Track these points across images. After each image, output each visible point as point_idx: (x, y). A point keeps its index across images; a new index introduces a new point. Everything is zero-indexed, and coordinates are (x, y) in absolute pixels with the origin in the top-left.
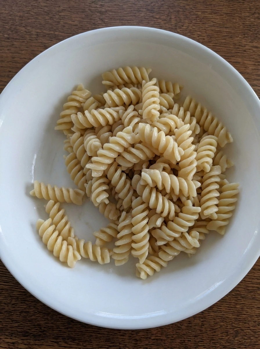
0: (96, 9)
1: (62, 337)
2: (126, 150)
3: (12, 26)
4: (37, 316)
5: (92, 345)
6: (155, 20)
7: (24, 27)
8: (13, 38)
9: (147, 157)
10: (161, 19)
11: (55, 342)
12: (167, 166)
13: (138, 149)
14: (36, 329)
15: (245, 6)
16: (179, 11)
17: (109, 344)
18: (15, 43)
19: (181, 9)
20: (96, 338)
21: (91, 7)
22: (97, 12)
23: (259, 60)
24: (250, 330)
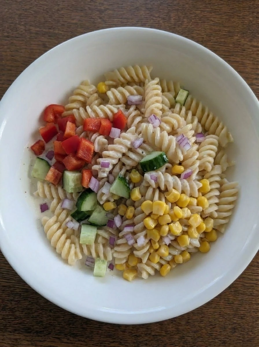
0: (95, 7)
1: (64, 333)
2: (130, 150)
3: (11, 25)
4: (39, 312)
5: (93, 341)
6: (154, 18)
7: (24, 25)
8: (12, 37)
10: (160, 18)
11: (58, 338)
12: (170, 165)
14: (39, 326)
15: (244, 5)
16: (178, 10)
17: (111, 340)
18: (15, 42)
19: (180, 7)
23: (257, 60)
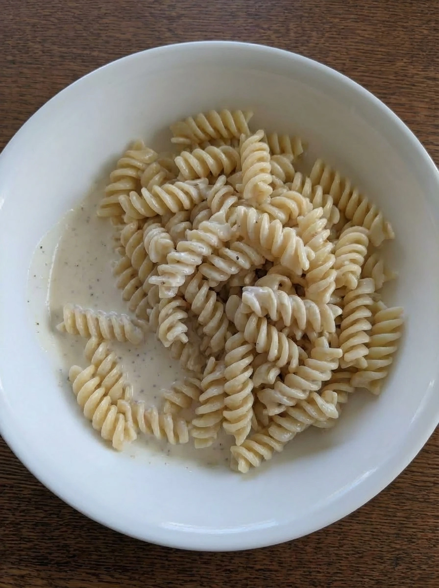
0: (162, 12)
1: (104, 565)
2: (216, 252)
3: (19, 42)
4: (62, 530)
5: (154, 579)
6: (262, 31)
7: (40, 42)
8: (21, 62)
9: (252, 265)
10: (272, 30)
11: (94, 574)
12: (286, 279)
13: (236, 250)
14: (62, 553)
15: (413, 8)
16: (301, 17)
17: (185, 578)
18: (25, 70)
19: (305, 12)
20: (163, 567)
21: (155, 10)
22: (164, 17)
23: (436, 101)
24: (421, 553)
